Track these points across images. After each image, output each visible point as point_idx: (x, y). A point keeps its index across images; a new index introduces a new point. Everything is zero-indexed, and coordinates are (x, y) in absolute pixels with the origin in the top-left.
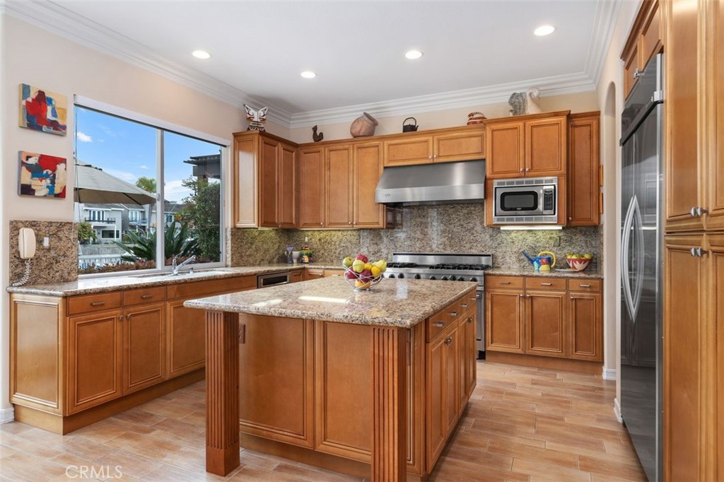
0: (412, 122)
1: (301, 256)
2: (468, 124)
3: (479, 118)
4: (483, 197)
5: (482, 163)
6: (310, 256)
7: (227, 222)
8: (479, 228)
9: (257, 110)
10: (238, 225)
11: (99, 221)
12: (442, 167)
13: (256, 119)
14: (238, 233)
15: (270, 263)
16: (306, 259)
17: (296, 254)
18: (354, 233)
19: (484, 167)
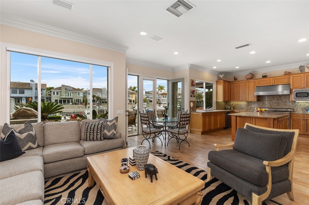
0: (265, 75)
1: (231, 108)
2: (284, 75)
3: (288, 73)
4: (289, 94)
5: (289, 85)
6: (233, 108)
7: (214, 100)
8: (288, 101)
9: (221, 75)
10: (217, 101)
11: (148, 98)
12: (275, 86)
13: (221, 77)
14: (217, 102)
15: (223, 109)
16: (232, 109)
17: (229, 107)
18: (246, 102)
19: (290, 86)
